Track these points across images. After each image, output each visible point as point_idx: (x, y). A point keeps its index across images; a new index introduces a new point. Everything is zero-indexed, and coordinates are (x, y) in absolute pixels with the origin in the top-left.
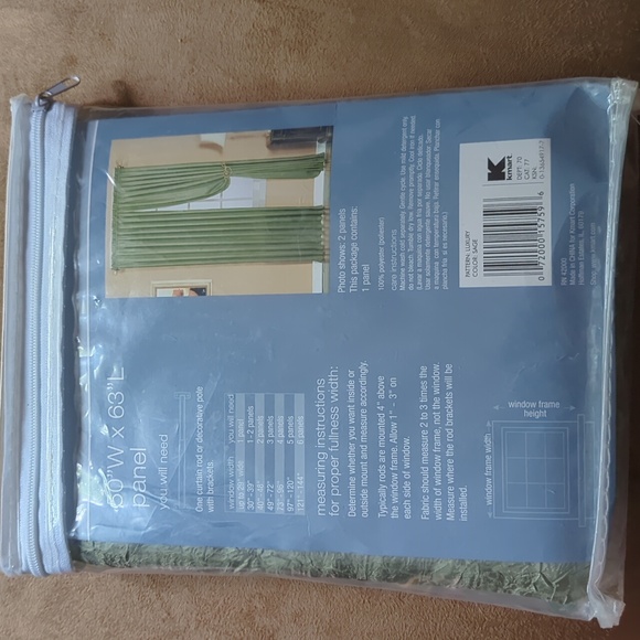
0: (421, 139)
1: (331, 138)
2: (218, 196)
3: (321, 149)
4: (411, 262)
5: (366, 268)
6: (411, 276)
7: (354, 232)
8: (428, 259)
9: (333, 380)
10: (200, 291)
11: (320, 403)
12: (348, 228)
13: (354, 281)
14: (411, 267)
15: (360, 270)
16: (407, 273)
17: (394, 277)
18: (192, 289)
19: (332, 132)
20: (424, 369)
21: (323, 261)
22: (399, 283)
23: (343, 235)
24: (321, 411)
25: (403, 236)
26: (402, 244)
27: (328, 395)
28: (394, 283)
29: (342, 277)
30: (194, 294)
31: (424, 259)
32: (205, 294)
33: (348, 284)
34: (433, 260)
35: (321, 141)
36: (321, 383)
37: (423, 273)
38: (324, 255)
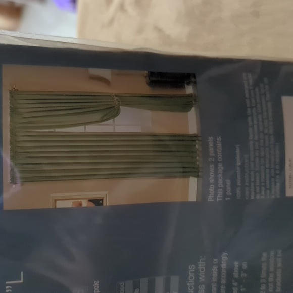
0: (257, 90)
1: (195, 83)
2: (110, 121)
3: (189, 90)
4: (258, 178)
5: (229, 182)
6: (258, 189)
7: (220, 155)
8: (268, 176)
9: (201, 265)
10: (97, 202)
11: (191, 283)
12: (216, 152)
13: (220, 192)
14: (258, 182)
15: (225, 183)
16: (255, 186)
17: (247, 189)
18: (90, 200)
19: (195, 77)
20: (265, 254)
21: (197, 176)
22: (250, 194)
23: (212, 157)
24: (191, 288)
25: (252, 159)
26: (252, 165)
27: (197, 277)
28: (247, 193)
29: (212, 189)
30: (92, 205)
31: (265, 176)
32: (102, 204)
33: (216, 195)
34: (271, 177)
35: (188, 84)
36: (192, 268)
37: (265, 186)
38: (198, 172)
